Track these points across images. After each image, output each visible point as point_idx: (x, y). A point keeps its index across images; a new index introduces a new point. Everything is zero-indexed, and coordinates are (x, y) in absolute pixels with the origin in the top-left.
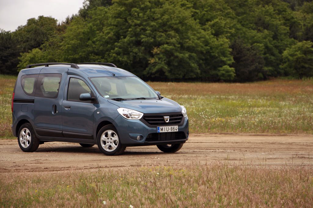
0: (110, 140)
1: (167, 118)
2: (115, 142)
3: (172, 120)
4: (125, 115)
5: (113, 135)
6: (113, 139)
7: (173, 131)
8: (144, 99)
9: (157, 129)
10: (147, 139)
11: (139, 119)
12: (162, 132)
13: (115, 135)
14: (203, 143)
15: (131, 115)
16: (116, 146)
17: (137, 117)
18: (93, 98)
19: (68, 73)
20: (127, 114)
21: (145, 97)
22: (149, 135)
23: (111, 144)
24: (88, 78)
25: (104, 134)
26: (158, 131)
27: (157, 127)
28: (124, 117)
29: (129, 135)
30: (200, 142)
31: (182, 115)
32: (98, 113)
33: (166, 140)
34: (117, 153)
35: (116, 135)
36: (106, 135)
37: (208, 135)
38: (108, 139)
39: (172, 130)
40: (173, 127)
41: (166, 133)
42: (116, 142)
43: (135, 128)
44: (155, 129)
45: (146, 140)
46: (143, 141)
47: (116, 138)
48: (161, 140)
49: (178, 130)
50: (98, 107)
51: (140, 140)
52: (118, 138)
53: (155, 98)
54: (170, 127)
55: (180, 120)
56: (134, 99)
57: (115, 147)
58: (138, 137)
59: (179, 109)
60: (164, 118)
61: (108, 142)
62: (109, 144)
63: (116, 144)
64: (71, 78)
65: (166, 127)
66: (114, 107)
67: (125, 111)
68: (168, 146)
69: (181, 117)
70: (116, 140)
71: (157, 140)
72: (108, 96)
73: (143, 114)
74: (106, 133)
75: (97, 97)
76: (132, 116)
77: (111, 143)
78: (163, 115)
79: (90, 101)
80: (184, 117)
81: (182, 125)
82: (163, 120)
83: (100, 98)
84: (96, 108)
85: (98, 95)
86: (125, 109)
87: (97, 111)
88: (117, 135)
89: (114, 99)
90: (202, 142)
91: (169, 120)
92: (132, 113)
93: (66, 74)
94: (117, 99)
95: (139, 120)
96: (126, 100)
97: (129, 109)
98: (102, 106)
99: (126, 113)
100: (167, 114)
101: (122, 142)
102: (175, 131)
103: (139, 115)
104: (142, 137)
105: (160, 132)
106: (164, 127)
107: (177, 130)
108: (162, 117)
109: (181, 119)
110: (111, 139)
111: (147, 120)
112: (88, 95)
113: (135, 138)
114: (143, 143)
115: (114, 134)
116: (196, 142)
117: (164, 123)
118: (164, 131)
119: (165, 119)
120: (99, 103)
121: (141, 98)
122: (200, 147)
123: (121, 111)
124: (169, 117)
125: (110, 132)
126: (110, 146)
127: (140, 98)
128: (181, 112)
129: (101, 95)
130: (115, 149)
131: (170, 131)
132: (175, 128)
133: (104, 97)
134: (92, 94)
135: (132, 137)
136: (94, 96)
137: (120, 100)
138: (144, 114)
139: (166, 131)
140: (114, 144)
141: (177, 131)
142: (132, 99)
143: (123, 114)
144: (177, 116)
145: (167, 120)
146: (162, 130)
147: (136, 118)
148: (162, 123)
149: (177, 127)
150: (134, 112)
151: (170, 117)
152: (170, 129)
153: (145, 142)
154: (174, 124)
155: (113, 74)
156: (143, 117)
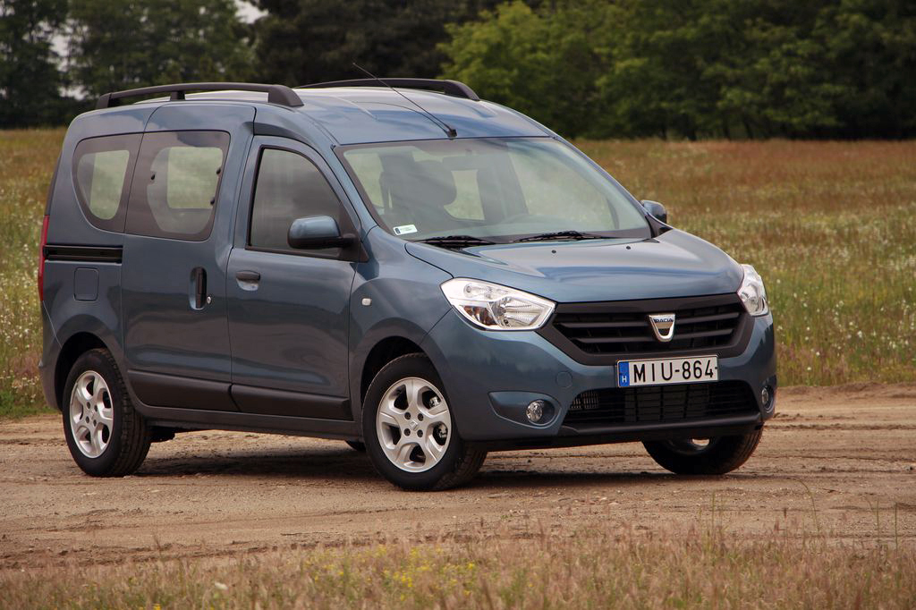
0: (415, 421)
1: (664, 323)
2: (436, 430)
3: (692, 331)
4: (472, 310)
5: (426, 399)
6: (431, 416)
7: (692, 379)
8: (577, 236)
9: (615, 370)
10: (571, 418)
11: (536, 326)
12: (640, 383)
13: (435, 399)
15: (500, 311)
16: (442, 450)
17: (529, 321)
18: (345, 236)
19: (256, 129)
20: (485, 306)
21: (579, 230)
22: (580, 396)
23: (420, 441)
25: (393, 395)
26: (624, 379)
27: (616, 364)
28: (472, 319)
29: (491, 398)
31: (739, 307)
32: (366, 301)
33: (662, 420)
34: (444, 478)
35: (439, 400)
36: (402, 402)
38: (408, 416)
39: (687, 374)
40: (692, 361)
41: (662, 387)
42: (443, 430)
43: (521, 367)
44: (607, 370)
45: (564, 423)
46: (553, 424)
47: (440, 412)
48: (638, 421)
49: (715, 372)
50: (369, 273)
51: (541, 421)
52: (448, 412)
54: (678, 363)
55: (728, 331)
57: (435, 451)
58: (531, 408)
59: (729, 278)
60: (648, 320)
61: (407, 432)
62: (414, 438)
63: (441, 442)
64: (266, 151)
65: (658, 364)
66: (428, 276)
67: (474, 293)
68: (694, 448)
69: (735, 315)
70: (440, 424)
71: (621, 421)
72: (412, 229)
73: (552, 305)
74: (398, 390)
75: (365, 231)
76: (508, 315)
77: (420, 433)
78: (642, 307)
79: (336, 251)
80: (751, 314)
81: (737, 352)
82: (648, 330)
83: (376, 236)
84: (360, 281)
85: (368, 222)
86: (474, 284)
87: (363, 291)
88: (443, 400)
89: (439, 243)
91: (675, 333)
92: (504, 302)
93: (247, 134)
94: (450, 238)
95: (536, 331)
96: (492, 244)
97: (491, 286)
98: (386, 271)
99: (479, 299)
100: (662, 304)
102: (705, 378)
103: (538, 313)
104: (547, 409)
105: (632, 383)
106: (649, 363)
107: (711, 374)
108: (643, 316)
109: (733, 324)
110: (421, 417)
111: (569, 333)
112: (322, 223)
113: (520, 414)
114: (554, 433)
115: (435, 395)
117: (649, 342)
118: (649, 382)
119: (656, 328)
121: (560, 234)
123: (458, 294)
124: (672, 316)
125: (414, 387)
126: (417, 450)
127: (557, 232)
128: (736, 293)
129: (380, 223)
130: (436, 460)
131: (677, 379)
132: (707, 367)
133: (391, 233)
134: (344, 220)
135: (504, 410)
136: (352, 229)
138: (557, 304)
139: (659, 381)
140: (431, 438)
141: (715, 378)
142: (521, 241)
143: (466, 307)
144: (716, 309)
145: (665, 332)
146: (640, 373)
147: (523, 324)
148: (641, 343)
149: (714, 361)
150: (516, 299)
151: (676, 318)
152: (677, 371)
153: (561, 430)
154: (697, 347)
155: (448, 127)
156: (552, 320)
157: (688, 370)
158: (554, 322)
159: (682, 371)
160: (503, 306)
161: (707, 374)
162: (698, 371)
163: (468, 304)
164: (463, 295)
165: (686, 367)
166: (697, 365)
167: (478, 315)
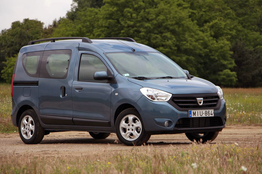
0: (131, 127)
1: (200, 100)
2: (137, 129)
3: (207, 103)
5: (134, 120)
6: (136, 125)
7: (208, 116)
8: (171, 78)
9: (188, 113)
10: (176, 126)
12: (194, 116)
13: (137, 121)
14: (238, 135)
16: (139, 135)
17: (164, 99)
18: (109, 77)
19: (79, 49)
20: (152, 95)
21: (172, 76)
22: (179, 120)
23: (133, 132)
24: (104, 53)
25: (124, 119)
26: (190, 115)
27: (188, 111)
29: (155, 121)
30: (234, 134)
31: (218, 97)
32: (116, 94)
33: (199, 127)
34: (139, 142)
35: (138, 121)
36: (127, 121)
37: (240, 127)
38: (129, 125)
40: (207, 111)
41: (199, 118)
42: (139, 129)
43: (161, 112)
44: (185, 113)
45: (175, 127)
46: (172, 127)
47: (138, 124)
48: (193, 127)
49: (213, 114)
50: (116, 87)
51: (168, 126)
52: (141, 124)
53: (183, 78)
54: (204, 111)
55: (215, 103)
56: (158, 78)
57: (137, 135)
58: (165, 123)
59: (213, 89)
60: (196, 99)
61: (129, 130)
62: (131, 131)
63: (139, 132)
64: (83, 55)
65: (199, 111)
67: (149, 91)
68: (200, 136)
69: (217, 99)
70: (138, 127)
71: (189, 127)
72: (128, 75)
73: (171, 95)
74: (126, 118)
75: (115, 75)
76: (159, 98)
77: (132, 130)
78: (195, 96)
79: (107, 81)
80: (221, 99)
81: (218, 109)
82: (196, 102)
83: (118, 76)
84: (113, 90)
85: (116, 73)
86: (149, 89)
87: (114, 92)
88: (139, 121)
89: (136, 78)
90: (236, 134)
91: (203, 103)
92: (157, 94)
93: (77, 50)
94: (139, 77)
95: (167, 102)
96: (150, 79)
97: (154, 89)
98: (120, 86)
99: (151, 93)
100: (200, 95)
101: (146, 129)
102: (211, 116)
103: (167, 96)
104: (170, 122)
105: (192, 116)
106: (197, 111)
107: (212, 115)
108: (195, 98)
109: (216, 101)
110: (133, 125)
111: (176, 103)
112: (103, 73)
113: (163, 124)
114: (172, 129)
115: (136, 119)
116: (229, 133)
117: (196, 106)
118: (197, 116)
119: (198, 102)
120: (117, 82)
121: (167, 77)
122: (236, 139)
123: (145, 91)
124: (202, 99)
125: (131, 117)
126: (132, 134)
128: (217, 93)
129: (119, 73)
130: (137, 137)
131: (204, 116)
132: (211, 113)
133: (123, 76)
134: (108, 72)
135: (159, 123)
136: (111, 75)
137: (143, 79)
138: (173, 94)
139: (199, 116)
140: (136, 131)
141: (213, 116)
142: (157, 78)
143: (147, 95)
144: (212, 97)
145: (200, 103)
146: (194, 114)
148: (194, 106)
149: (213, 111)
150: (161, 93)
151: (203, 99)
152: (204, 113)
153: (174, 129)
154: (208, 107)
155: (133, 49)
156: (171, 99)
157: (206, 113)
158: (172, 99)
159: (205, 113)
160: (157, 95)
161: (211, 114)
162: (209, 114)
163: (147, 94)
164: (146, 92)
165: (206, 112)
166: (209, 112)
167: (150, 97)
